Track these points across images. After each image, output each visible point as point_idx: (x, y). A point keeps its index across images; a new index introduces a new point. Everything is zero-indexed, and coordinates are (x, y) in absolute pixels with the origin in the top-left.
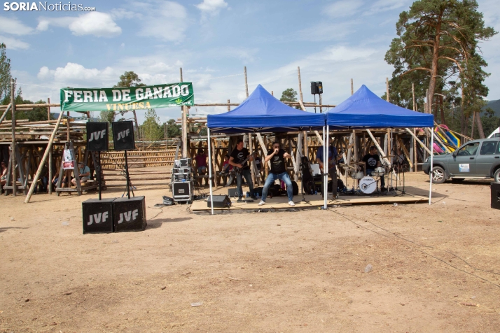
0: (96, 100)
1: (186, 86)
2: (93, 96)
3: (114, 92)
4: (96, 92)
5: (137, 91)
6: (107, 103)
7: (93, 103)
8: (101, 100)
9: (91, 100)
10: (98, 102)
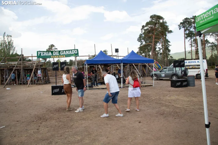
1: (76, 50)
2: (47, 53)
3: (54, 52)
5: (61, 52)
8: (49, 55)
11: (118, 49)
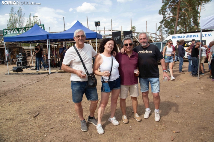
0: (14, 33)
1: (42, 26)
2: (13, 31)
3: (20, 29)
4: (14, 30)
5: (27, 29)
6: (18, 33)
7: (14, 34)
8: (16, 33)
9: (13, 33)
10: (15, 34)
11: (99, 22)
